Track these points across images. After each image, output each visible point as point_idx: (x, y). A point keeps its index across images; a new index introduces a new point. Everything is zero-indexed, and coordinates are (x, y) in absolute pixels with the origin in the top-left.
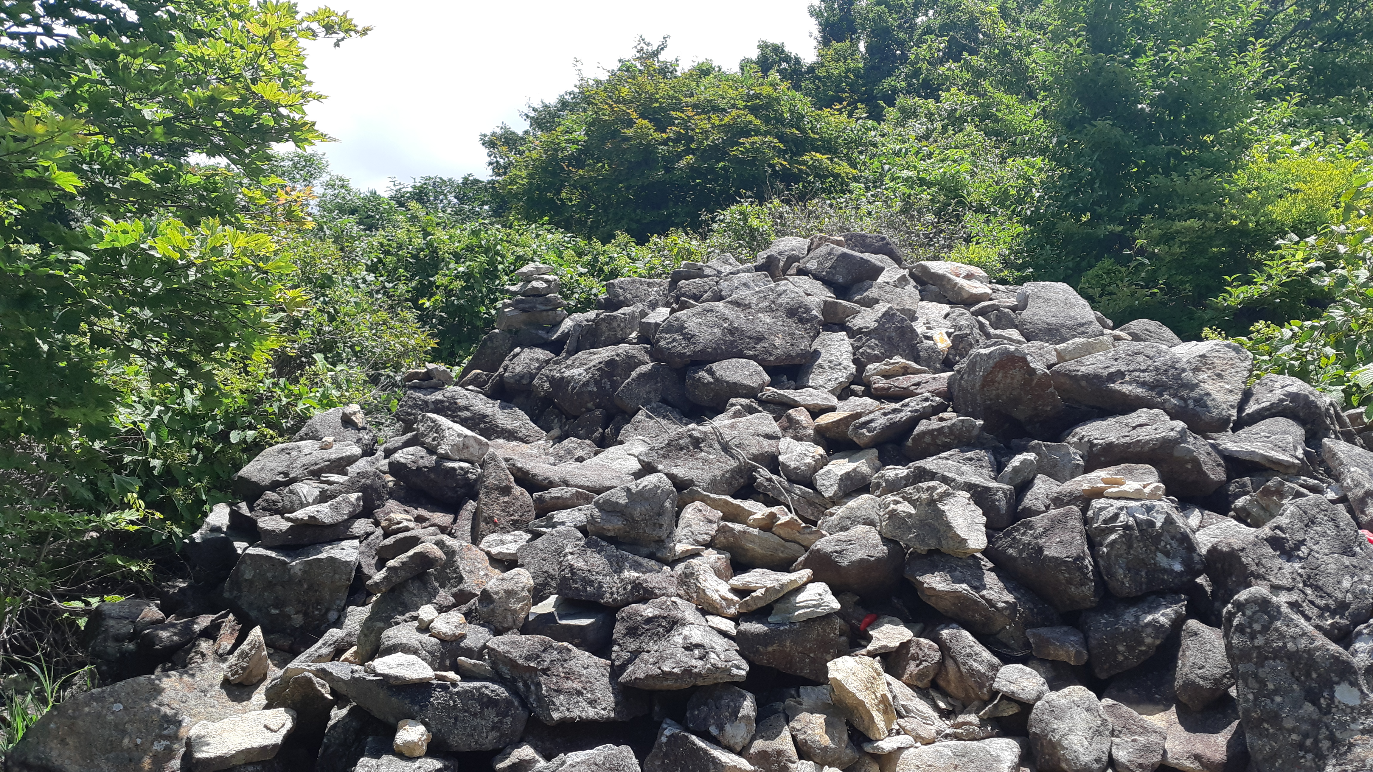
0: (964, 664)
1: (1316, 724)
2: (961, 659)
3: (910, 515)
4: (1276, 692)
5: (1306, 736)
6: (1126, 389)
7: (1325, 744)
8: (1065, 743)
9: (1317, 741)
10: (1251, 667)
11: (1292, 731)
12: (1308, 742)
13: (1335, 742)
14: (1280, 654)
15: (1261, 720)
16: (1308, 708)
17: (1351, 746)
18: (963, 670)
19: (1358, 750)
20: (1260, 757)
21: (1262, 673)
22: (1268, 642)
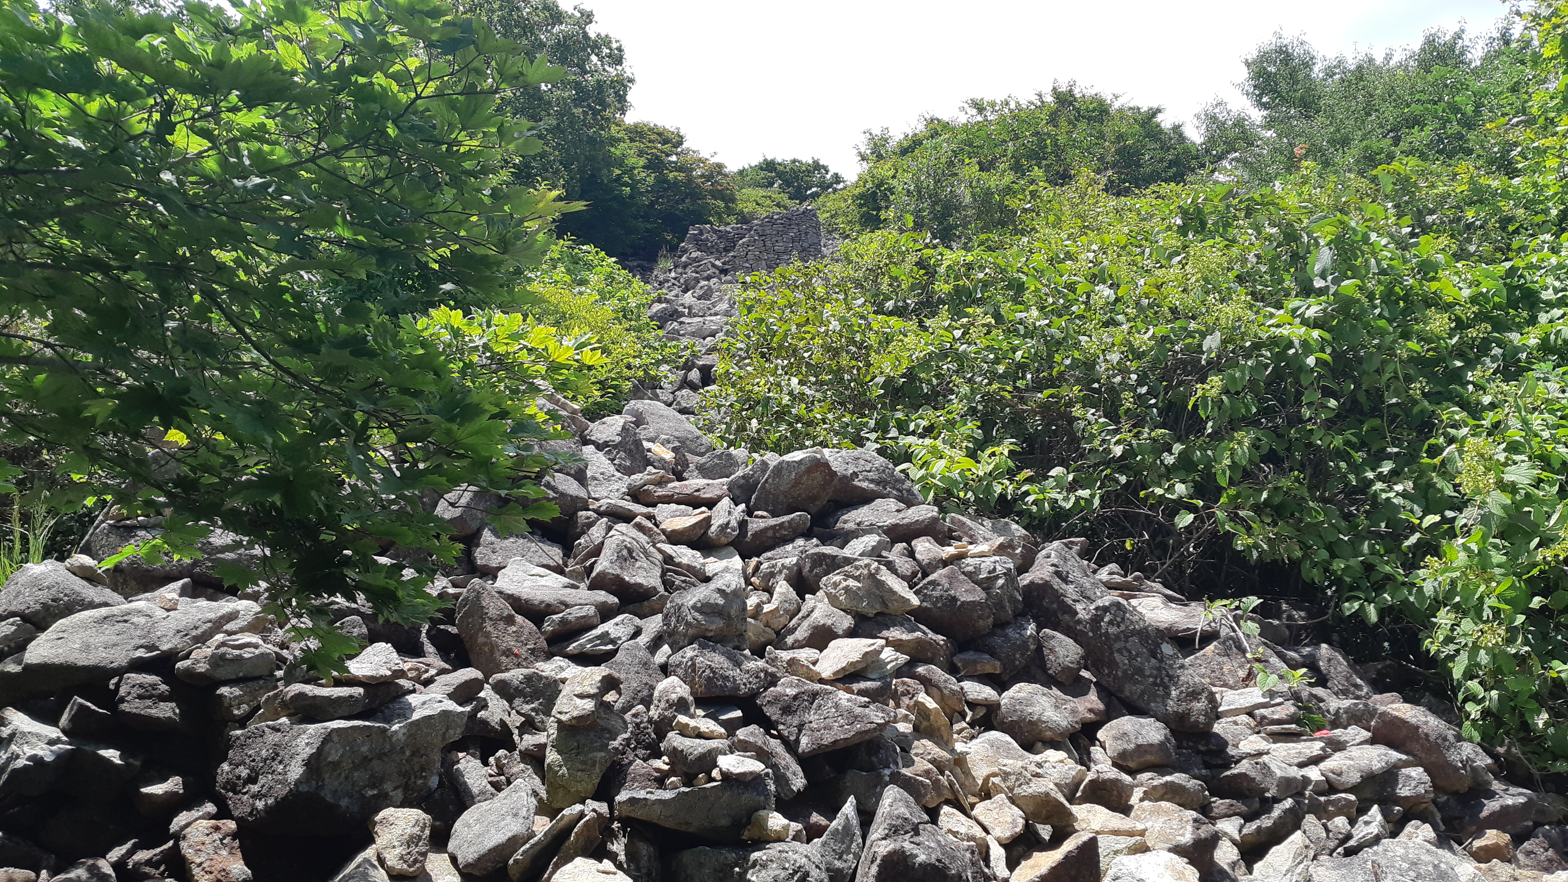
0: (946, 688)
1: (1159, 669)
2: (942, 685)
3: (859, 588)
4: (1137, 655)
5: (1156, 678)
6: (864, 485)
7: (1166, 679)
8: (1044, 719)
9: (1162, 679)
10: (1122, 644)
11: (1149, 676)
12: (1158, 681)
13: (1171, 678)
14: (1134, 633)
15: (1133, 675)
16: (1153, 661)
17: (1178, 676)
18: (946, 692)
19: (1182, 678)
20: (1136, 697)
21: (1128, 645)
22: (1127, 627)
